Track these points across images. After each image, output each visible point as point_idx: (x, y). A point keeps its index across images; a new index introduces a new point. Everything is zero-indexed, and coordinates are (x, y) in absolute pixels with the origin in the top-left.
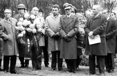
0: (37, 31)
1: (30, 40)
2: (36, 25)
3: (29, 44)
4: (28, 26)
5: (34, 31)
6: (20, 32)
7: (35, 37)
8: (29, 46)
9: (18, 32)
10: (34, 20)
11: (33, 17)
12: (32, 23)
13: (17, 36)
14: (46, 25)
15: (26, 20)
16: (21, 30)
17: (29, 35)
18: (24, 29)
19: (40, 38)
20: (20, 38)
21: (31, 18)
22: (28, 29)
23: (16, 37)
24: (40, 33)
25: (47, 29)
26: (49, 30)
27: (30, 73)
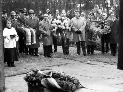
0: (65, 28)
1: (61, 34)
2: (65, 24)
4: (59, 24)
5: (64, 28)
6: (54, 27)
7: (64, 32)
8: (60, 38)
9: (52, 28)
10: (64, 20)
11: (63, 18)
12: (63, 22)
13: (52, 30)
14: (71, 24)
15: (58, 20)
16: (55, 26)
17: (60, 30)
18: (57, 25)
20: (54, 32)
22: (59, 26)
23: (51, 31)
24: (67, 29)
25: (72, 27)
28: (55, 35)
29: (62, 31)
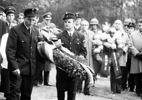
0: (117, 47)
1: (109, 57)
2: (116, 39)
3: (107, 62)
4: (106, 41)
5: (114, 46)
6: (97, 46)
7: (114, 54)
8: (106, 64)
9: (94, 47)
10: (114, 33)
11: (113, 30)
12: (112, 37)
13: (93, 51)
15: (105, 33)
16: (98, 44)
17: (107, 51)
18: (101, 43)
19: (121, 55)
20: (96, 54)
21: (110, 31)
22: (106, 44)
23: (92, 53)
24: (121, 49)
25: (130, 46)
26: (133, 47)
27: (105, 96)
28: (99, 58)
29: (110, 53)
